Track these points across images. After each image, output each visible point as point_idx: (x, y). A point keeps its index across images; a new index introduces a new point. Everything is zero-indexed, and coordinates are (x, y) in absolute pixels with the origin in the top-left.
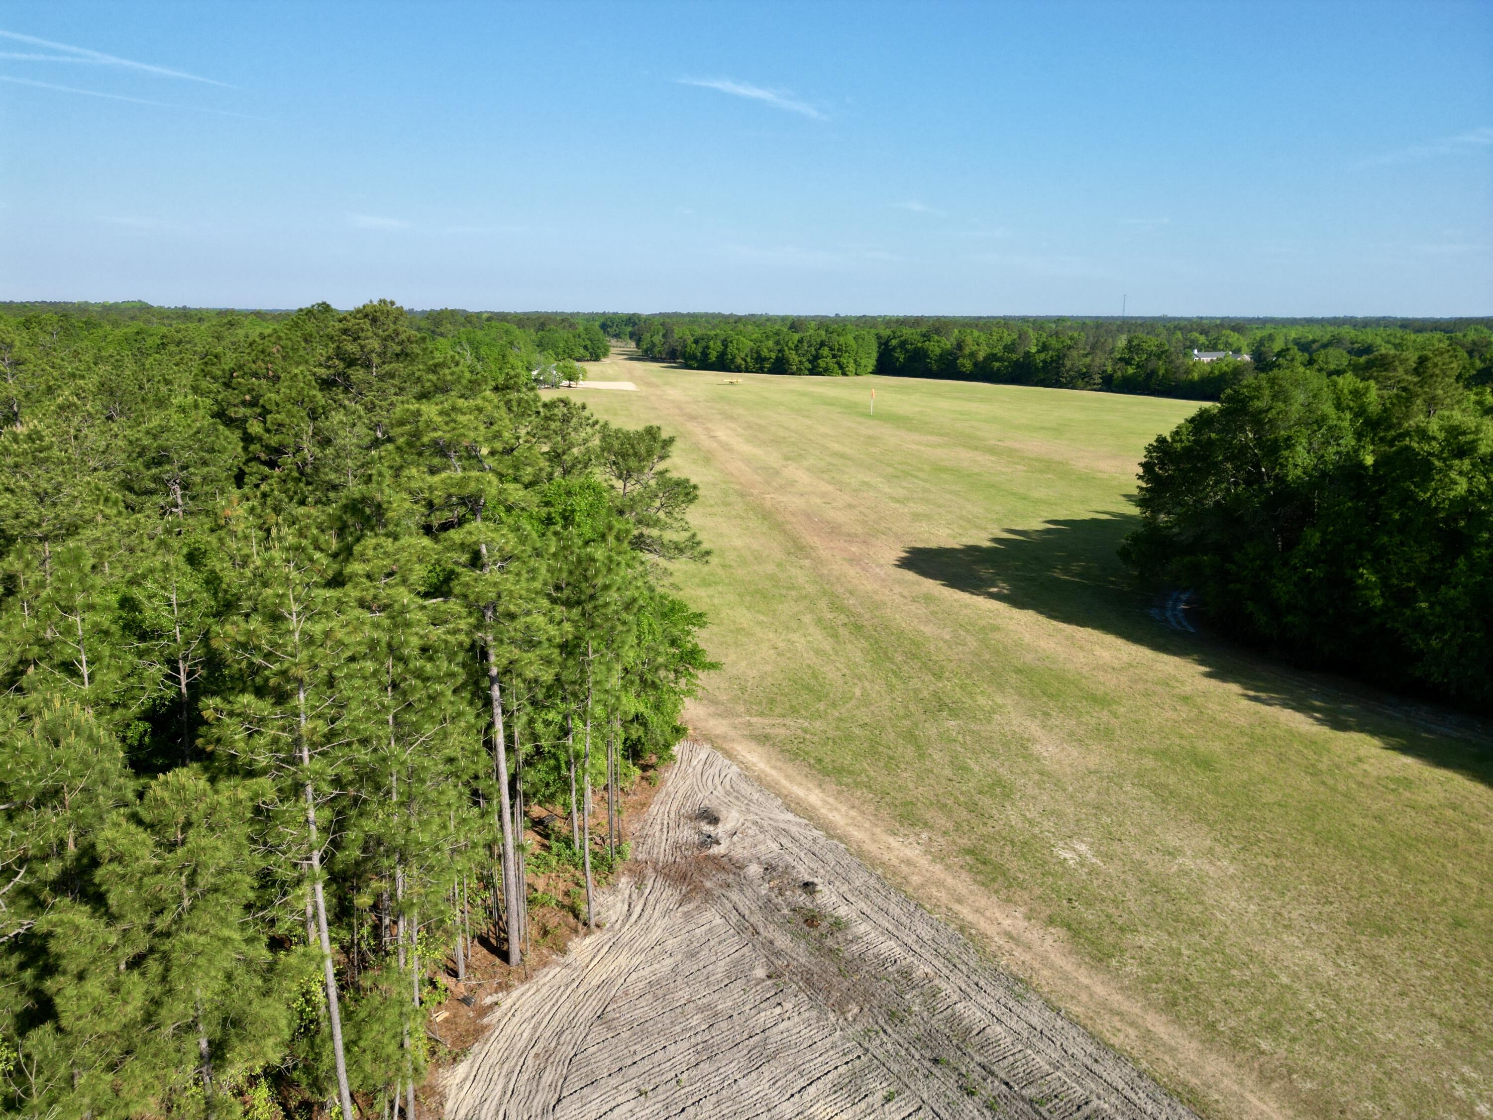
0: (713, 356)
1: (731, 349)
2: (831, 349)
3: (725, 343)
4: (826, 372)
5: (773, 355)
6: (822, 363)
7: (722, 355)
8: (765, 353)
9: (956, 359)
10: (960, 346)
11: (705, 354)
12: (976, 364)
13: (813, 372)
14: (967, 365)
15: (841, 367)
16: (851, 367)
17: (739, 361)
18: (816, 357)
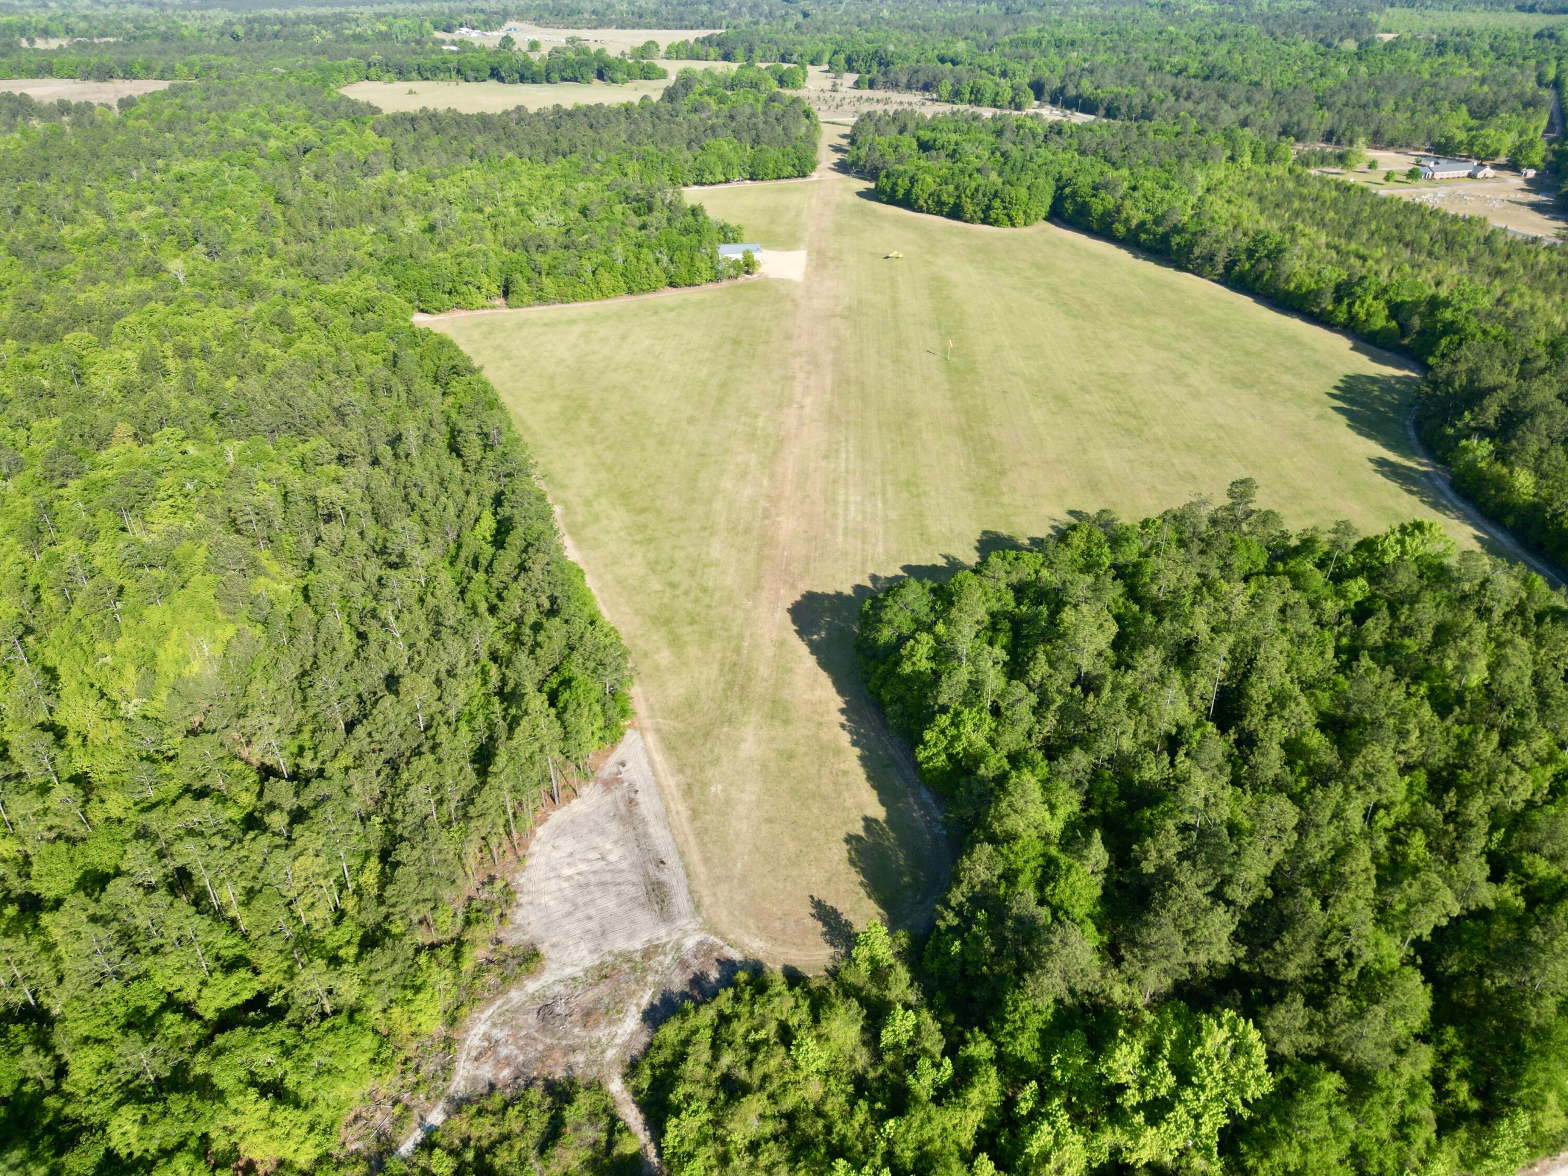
0: (900, 193)
1: (916, 190)
2: (1003, 201)
3: (913, 181)
4: (996, 223)
5: (952, 201)
6: (993, 214)
7: (908, 193)
8: (944, 198)
9: (1113, 222)
10: (1118, 210)
11: (893, 190)
12: (1129, 230)
13: (984, 221)
14: (1120, 229)
15: (1010, 219)
16: (1020, 218)
17: (921, 202)
18: (989, 208)
